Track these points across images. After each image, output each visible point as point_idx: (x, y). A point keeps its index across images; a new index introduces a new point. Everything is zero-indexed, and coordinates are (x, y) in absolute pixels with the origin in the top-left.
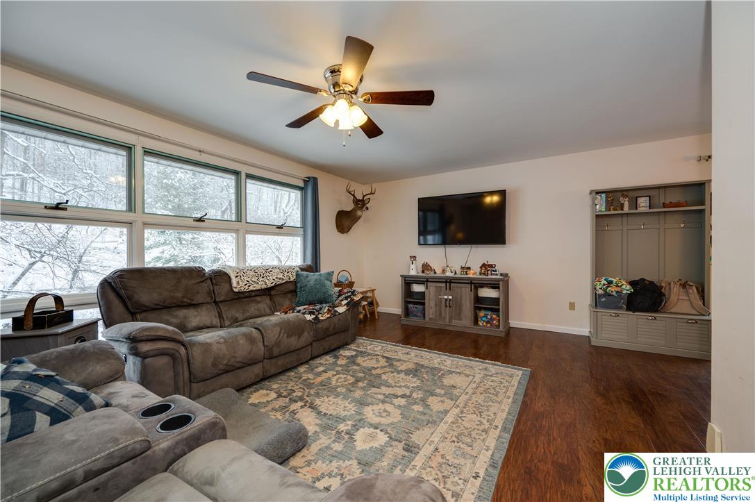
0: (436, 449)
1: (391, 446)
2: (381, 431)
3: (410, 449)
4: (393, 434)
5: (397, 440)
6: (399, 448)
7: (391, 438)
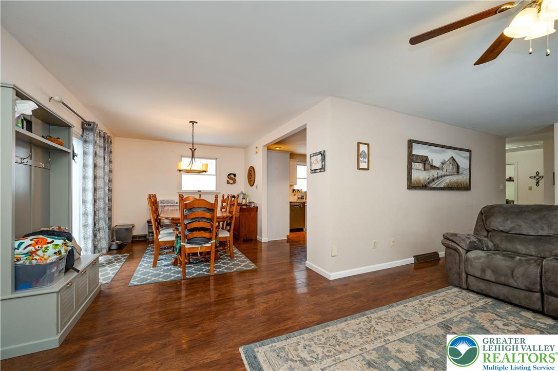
0: (424, 321)
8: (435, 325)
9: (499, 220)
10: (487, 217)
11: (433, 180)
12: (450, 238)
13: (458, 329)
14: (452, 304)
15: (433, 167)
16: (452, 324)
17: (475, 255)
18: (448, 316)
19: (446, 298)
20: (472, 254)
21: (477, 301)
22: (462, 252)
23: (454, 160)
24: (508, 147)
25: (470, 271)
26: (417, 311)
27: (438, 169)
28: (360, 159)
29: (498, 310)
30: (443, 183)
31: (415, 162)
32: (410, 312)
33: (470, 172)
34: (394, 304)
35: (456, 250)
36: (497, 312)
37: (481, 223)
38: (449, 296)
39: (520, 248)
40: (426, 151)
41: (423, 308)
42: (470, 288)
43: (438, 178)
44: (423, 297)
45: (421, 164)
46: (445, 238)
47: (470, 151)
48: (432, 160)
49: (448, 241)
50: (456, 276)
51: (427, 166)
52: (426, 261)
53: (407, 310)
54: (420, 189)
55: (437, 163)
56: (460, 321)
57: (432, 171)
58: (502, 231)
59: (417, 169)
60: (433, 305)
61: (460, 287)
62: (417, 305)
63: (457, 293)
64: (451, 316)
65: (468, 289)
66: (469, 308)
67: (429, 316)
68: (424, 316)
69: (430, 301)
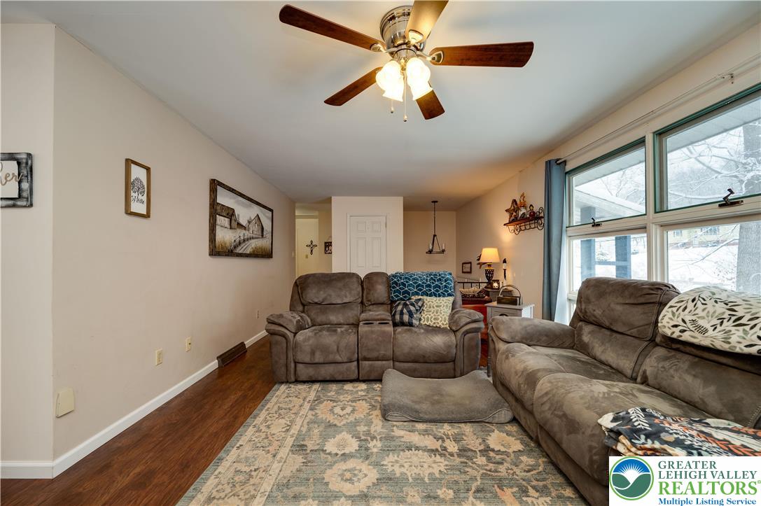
0: (274, 456)
1: (318, 444)
2: (337, 454)
3: (300, 448)
4: (322, 455)
5: (316, 451)
6: (310, 445)
7: (323, 450)
8: (288, 454)
9: (314, 291)
10: (303, 289)
11: (240, 243)
12: (276, 320)
13: (312, 442)
14: (290, 409)
15: (239, 225)
16: (304, 440)
17: (304, 337)
18: (294, 431)
19: (281, 405)
20: (301, 336)
21: (309, 392)
22: (290, 335)
23: (259, 218)
24: (297, 213)
25: (300, 357)
26: (259, 445)
27: (245, 228)
28: (132, 194)
29: (329, 394)
30: (249, 248)
31: (219, 215)
32: (250, 454)
33: (272, 236)
34: (222, 454)
35: (284, 336)
36: (329, 397)
37: (297, 297)
38: (281, 400)
39: (333, 318)
40: (232, 201)
41: (263, 435)
42: (299, 379)
43: (244, 241)
44: (255, 417)
45: (226, 219)
46: (270, 322)
47: (271, 210)
48: (238, 215)
49: (274, 325)
50: (283, 369)
51: (234, 224)
52: (232, 359)
53: (244, 452)
54: (226, 255)
55: (243, 222)
56: (309, 430)
57: (239, 230)
58: (316, 303)
59: (222, 226)
60: (272, 424)
61: (287, 382)
62: (253, 435)
63: (287, 391)
64: (298, 427)
65: (297, 381)
66: (307, 406)
67: (276, 444)
68: (270, 448)
69: (266, 420)
